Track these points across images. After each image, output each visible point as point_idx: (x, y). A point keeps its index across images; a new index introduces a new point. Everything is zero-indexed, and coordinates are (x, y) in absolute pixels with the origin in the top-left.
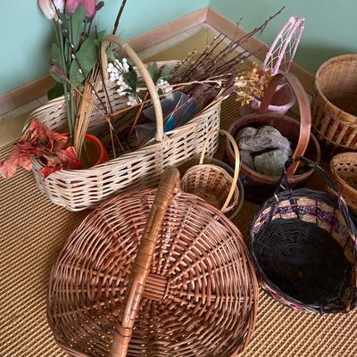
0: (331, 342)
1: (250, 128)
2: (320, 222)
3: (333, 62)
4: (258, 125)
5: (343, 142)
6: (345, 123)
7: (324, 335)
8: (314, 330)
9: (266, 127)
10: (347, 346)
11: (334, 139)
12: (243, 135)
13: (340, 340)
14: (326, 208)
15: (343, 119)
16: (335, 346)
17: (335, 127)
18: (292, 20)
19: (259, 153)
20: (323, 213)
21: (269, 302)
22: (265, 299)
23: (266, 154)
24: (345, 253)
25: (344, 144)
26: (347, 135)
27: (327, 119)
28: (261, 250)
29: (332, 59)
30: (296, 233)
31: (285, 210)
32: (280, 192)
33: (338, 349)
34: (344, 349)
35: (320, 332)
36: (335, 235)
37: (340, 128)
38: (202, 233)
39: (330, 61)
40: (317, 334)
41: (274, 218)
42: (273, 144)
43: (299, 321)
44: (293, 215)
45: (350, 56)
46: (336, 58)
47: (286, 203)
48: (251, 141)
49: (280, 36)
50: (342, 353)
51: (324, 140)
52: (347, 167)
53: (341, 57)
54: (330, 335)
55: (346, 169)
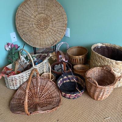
1: (56, 65)
25: (76, 64)
26: (76, 61)
27: (71, 59)
32: (63, 74)
41: (64, 82)
44: (68, 81)
47: (66, 77)
52: (79, 68)
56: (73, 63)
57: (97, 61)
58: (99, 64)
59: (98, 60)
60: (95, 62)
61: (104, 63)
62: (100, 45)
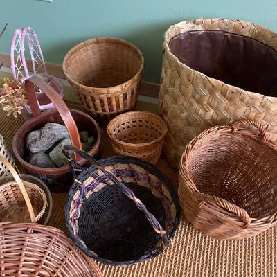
0: (174, 270)
1: (34, 132)
2: (124, 179)
3: (73, 53)
4: (39, 126)
5: (111, 109)
6: (102, 96)
7: (167, 268)
8: (158, 270)
9: (46, 125)
10: (186, 266)
11: (104, 110)
12: (30, 141)
13: (179, 264)
14: (122, 167)
15: (98, 94)
16: (178, 272)
17: (98, 102)
18: (18, 32)
19: (51, 149)
20: (122, 171)
21: (114, 270)
22: (111, 269)
23: (57, 147)
24: (153, 193)
25: (113, 111)
26: (110, 104)
27: (89, 99)
28: (90, 229)
29: (71, 51)
30: (111, 198)
31: (93, 185)
32: (77, 175)
33: (181, 272)
34: (186, 270)
35: (163, 268)
36: (140, 183)
37: (102, 101)
38: (24, 253)
39: (69, 53)
40: (162, 271)
41: (87, 197)
42: (59, 137)
43: (144, 270)
44: (102, 185)
45: (83, 43)
46: (73, 49)
47: (90, 180)
48: (38, 143)
49: (13, 48)
50: (185, 274)
51: (98, 114)
52: (124, 126)
53: (77, 46)
54: (171, 265)
55: (124, 129)
56: (100, 112)
57: (199, 102)
58: (211, 112)
59: (207, 97)
60: (191, 105)
61: (232, 108)
62: (184, 27)
